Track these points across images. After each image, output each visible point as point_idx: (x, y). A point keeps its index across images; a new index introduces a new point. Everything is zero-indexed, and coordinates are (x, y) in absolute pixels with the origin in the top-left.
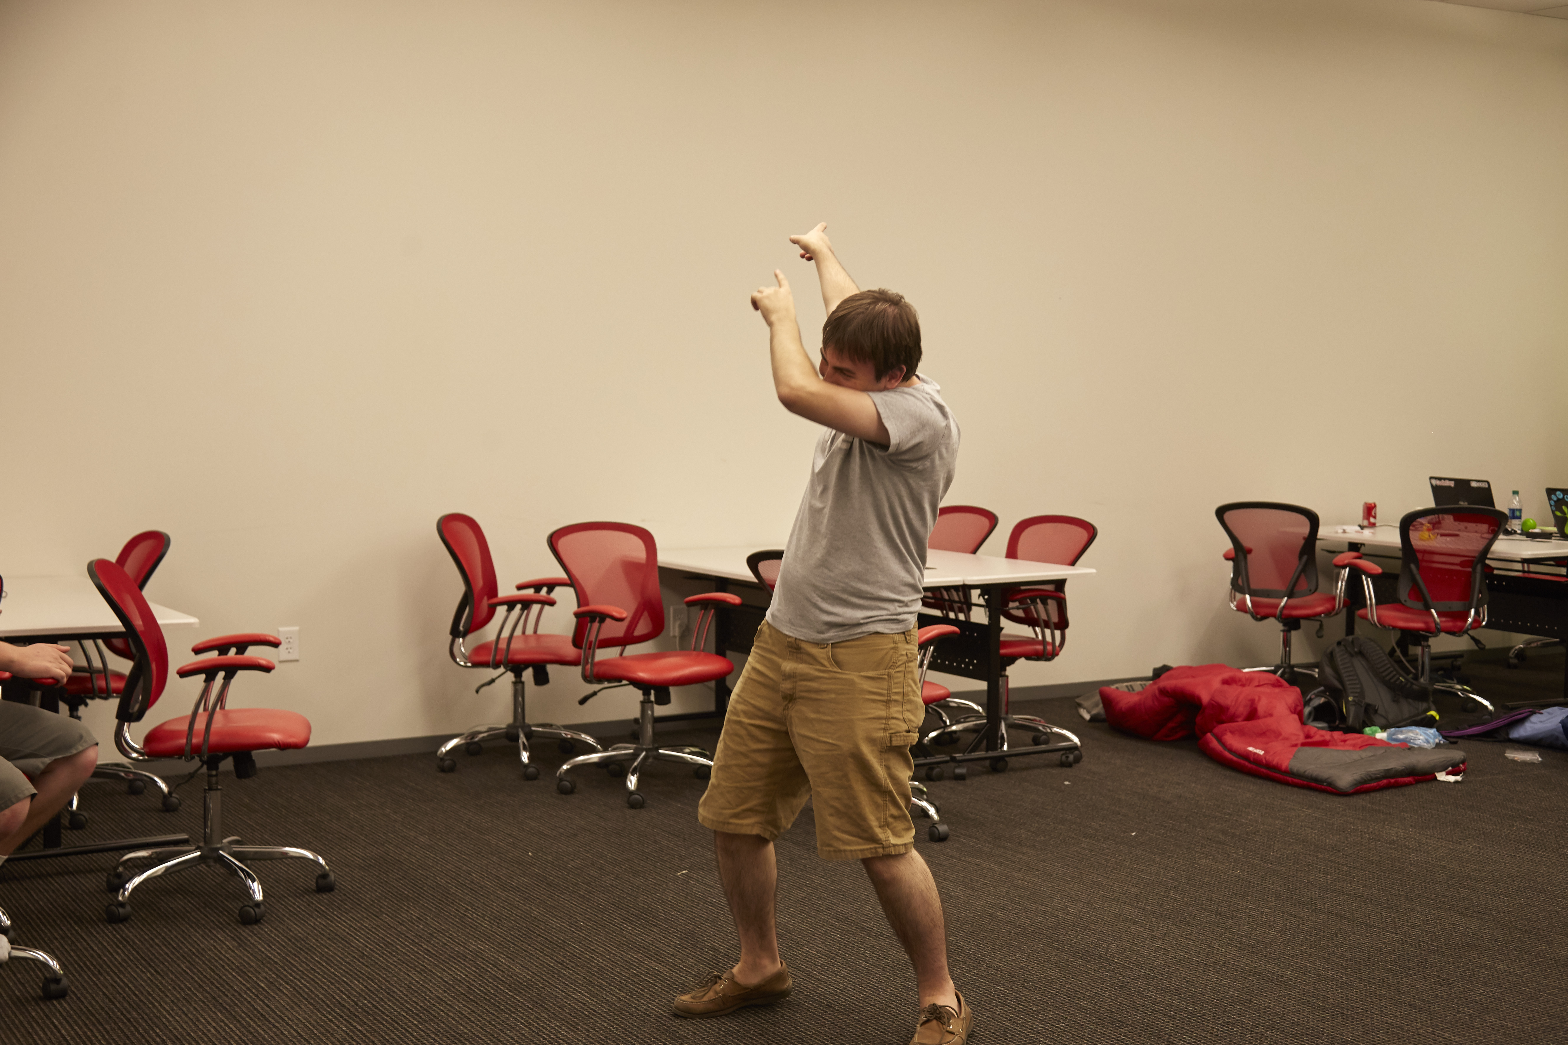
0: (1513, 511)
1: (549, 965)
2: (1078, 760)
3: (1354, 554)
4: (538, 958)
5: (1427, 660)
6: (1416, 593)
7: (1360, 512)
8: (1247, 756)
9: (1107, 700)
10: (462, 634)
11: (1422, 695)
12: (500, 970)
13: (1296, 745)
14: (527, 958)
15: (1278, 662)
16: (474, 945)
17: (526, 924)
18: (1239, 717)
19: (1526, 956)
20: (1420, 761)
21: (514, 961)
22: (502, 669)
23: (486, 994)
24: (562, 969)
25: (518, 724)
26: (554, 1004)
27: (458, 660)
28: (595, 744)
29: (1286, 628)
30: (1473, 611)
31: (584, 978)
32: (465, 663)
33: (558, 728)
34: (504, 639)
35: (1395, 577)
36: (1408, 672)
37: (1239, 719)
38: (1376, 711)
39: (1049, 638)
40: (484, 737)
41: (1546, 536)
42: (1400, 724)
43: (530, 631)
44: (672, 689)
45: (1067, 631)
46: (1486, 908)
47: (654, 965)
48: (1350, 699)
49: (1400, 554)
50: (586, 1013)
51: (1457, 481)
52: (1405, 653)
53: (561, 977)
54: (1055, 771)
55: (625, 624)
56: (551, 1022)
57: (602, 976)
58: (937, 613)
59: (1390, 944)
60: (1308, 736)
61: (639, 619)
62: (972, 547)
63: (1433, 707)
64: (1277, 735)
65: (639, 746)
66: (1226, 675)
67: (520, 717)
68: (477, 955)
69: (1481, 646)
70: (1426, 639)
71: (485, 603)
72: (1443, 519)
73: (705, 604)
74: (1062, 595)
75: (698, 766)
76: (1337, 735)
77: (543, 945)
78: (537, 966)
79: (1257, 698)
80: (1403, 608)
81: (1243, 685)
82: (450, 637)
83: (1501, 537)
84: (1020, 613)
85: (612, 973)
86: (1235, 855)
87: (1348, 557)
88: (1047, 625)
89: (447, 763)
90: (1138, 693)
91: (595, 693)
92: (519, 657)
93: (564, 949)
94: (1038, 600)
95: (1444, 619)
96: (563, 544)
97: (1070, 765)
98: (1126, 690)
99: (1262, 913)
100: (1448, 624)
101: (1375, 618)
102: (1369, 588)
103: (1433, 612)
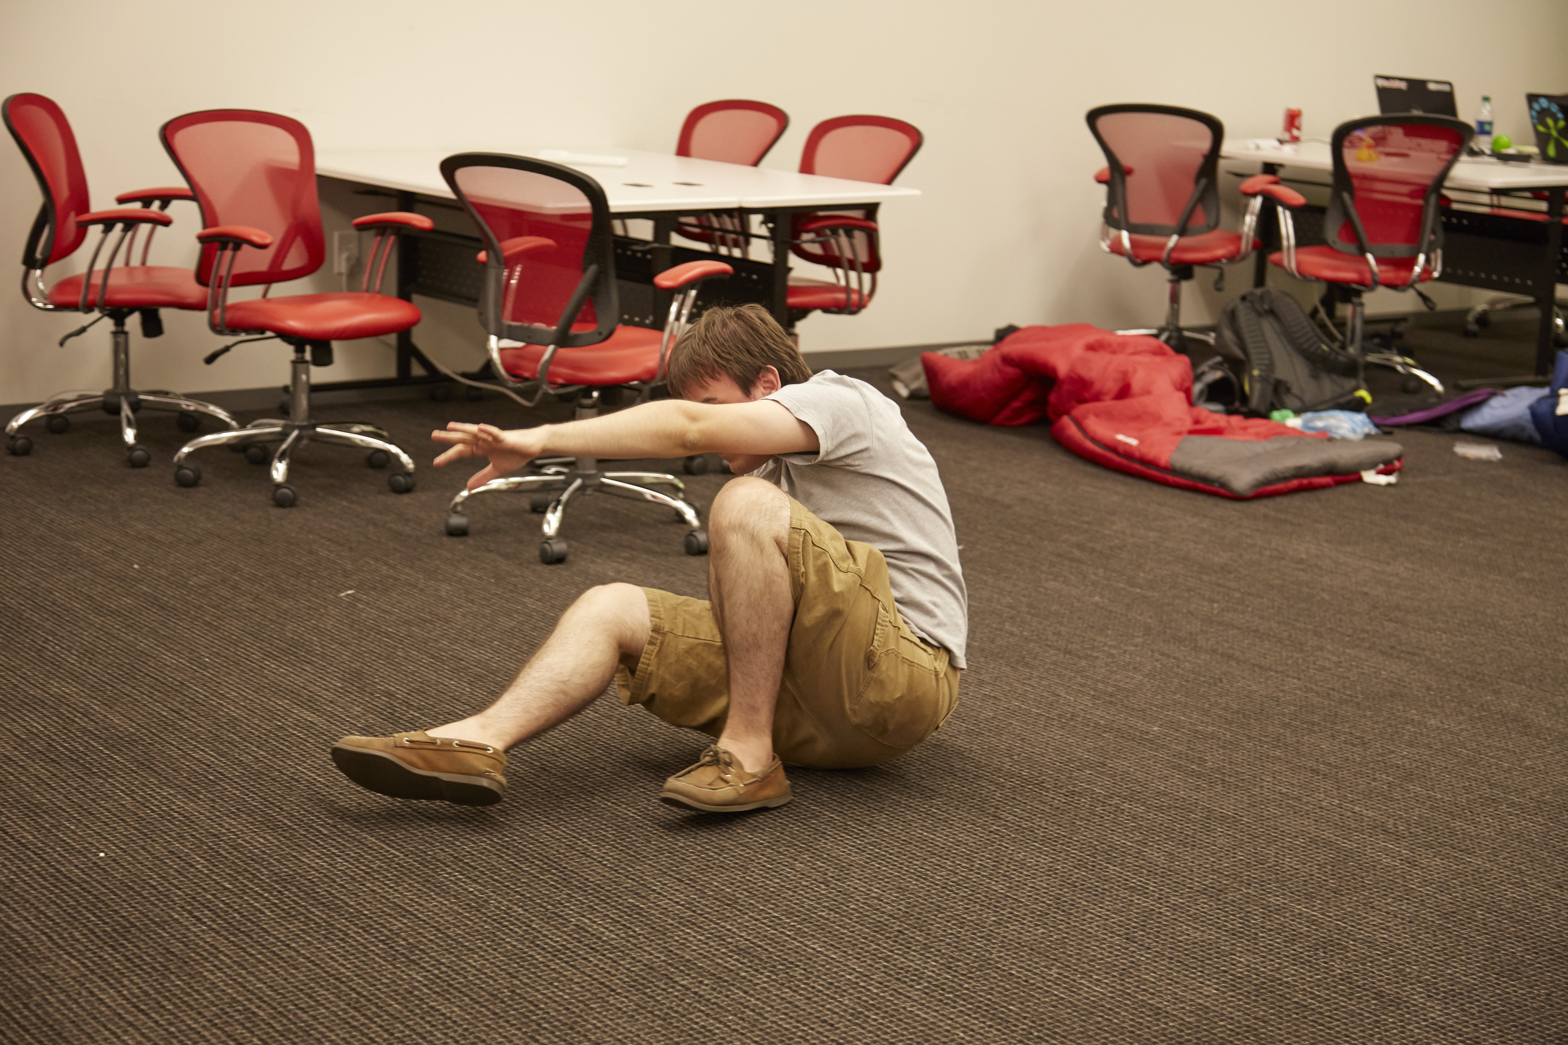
0: (1481, 124)
1: (160, 714)
3: (1269, 178)
4: (145, 705)
5: (1358, 324)
6: (1350, 232)
7: (1280, 121)
8: (1114, 448)
9: (931, 372)
10: (39, 264)
11: (1350, 370)
12: (92, 720)
13: (1179, 433)
14: (130, 705)
15: (1162, 322)
16: (56, 687)
17: (129, 659)
18: (1105, 394)
19: (1465, 709)
20: (1342, 456)
21: (111, 708)
22: (96, 314)
23: (73, 753)
24: (180, 720)
25: (119, 391)
26: (167, 766)
27: (34, 300)
28: (228, 420)
29: (1174, 277)
30: (1422, 258)
31: (210, 732)
32: (45, 304)
33: (177, 396)
34: (99, 271)
35: (1321, 211)
36: (1332, 338)
37: (1107, 398)
38: (1288, 390)
39: (854, 284)
40: (71, 408)
41: (1523, 158)
42: (1319, 408)
43: (135, 261)
44: (335, 345)
45: (880, 275)
46: (1417, 647)
47: (306, 714)
48: (1256, 373)
49: (1329, 180)
50: (211, 777)
51: (1411, 82)
52: (1331, 313)
53: (177, 729)
55: (270, 253)
56: (162, 789)
57: (234, 729)
58: (704, 247)
59: (1290, 693)
60: (1197, 422)
61: (290, 247)
62: (753, 157)
63: (1363, 384)
64: (1156, 419)
65: (289, 422)
66: (1091, 338)
67: (122, 381)
68: (60, 700)
69: (1430, 305)
70: (1358, 294)
71: (72, 220)
72: (1390, 133)
73: (382, 228)
74: (872, 224)
75: (371, 451)
76: (1236, 420)
77: (152, 687)
78: (144, 716)
79: (1130, 369)
80: (1331, 251)
81: (1114, 352)
82: (23, 268)
83: (1464, 158)
84: (816, 249)
85: (248, 725)
86: (1093, 577)
87: (1261, 181)
88: (852, 265)
89: (20, 442)
90: (975, 362)
91: (227, 349)
92: (120, 297)
93: (181, 693)
94: (841, 232)
95: (1383, 268)
96: (181, 139)
98: (956, 356)
99: (1125, 652)
100: (1390, 274)
101: (1293, 265)
102: (1286, 224)
103: (1370, 257)
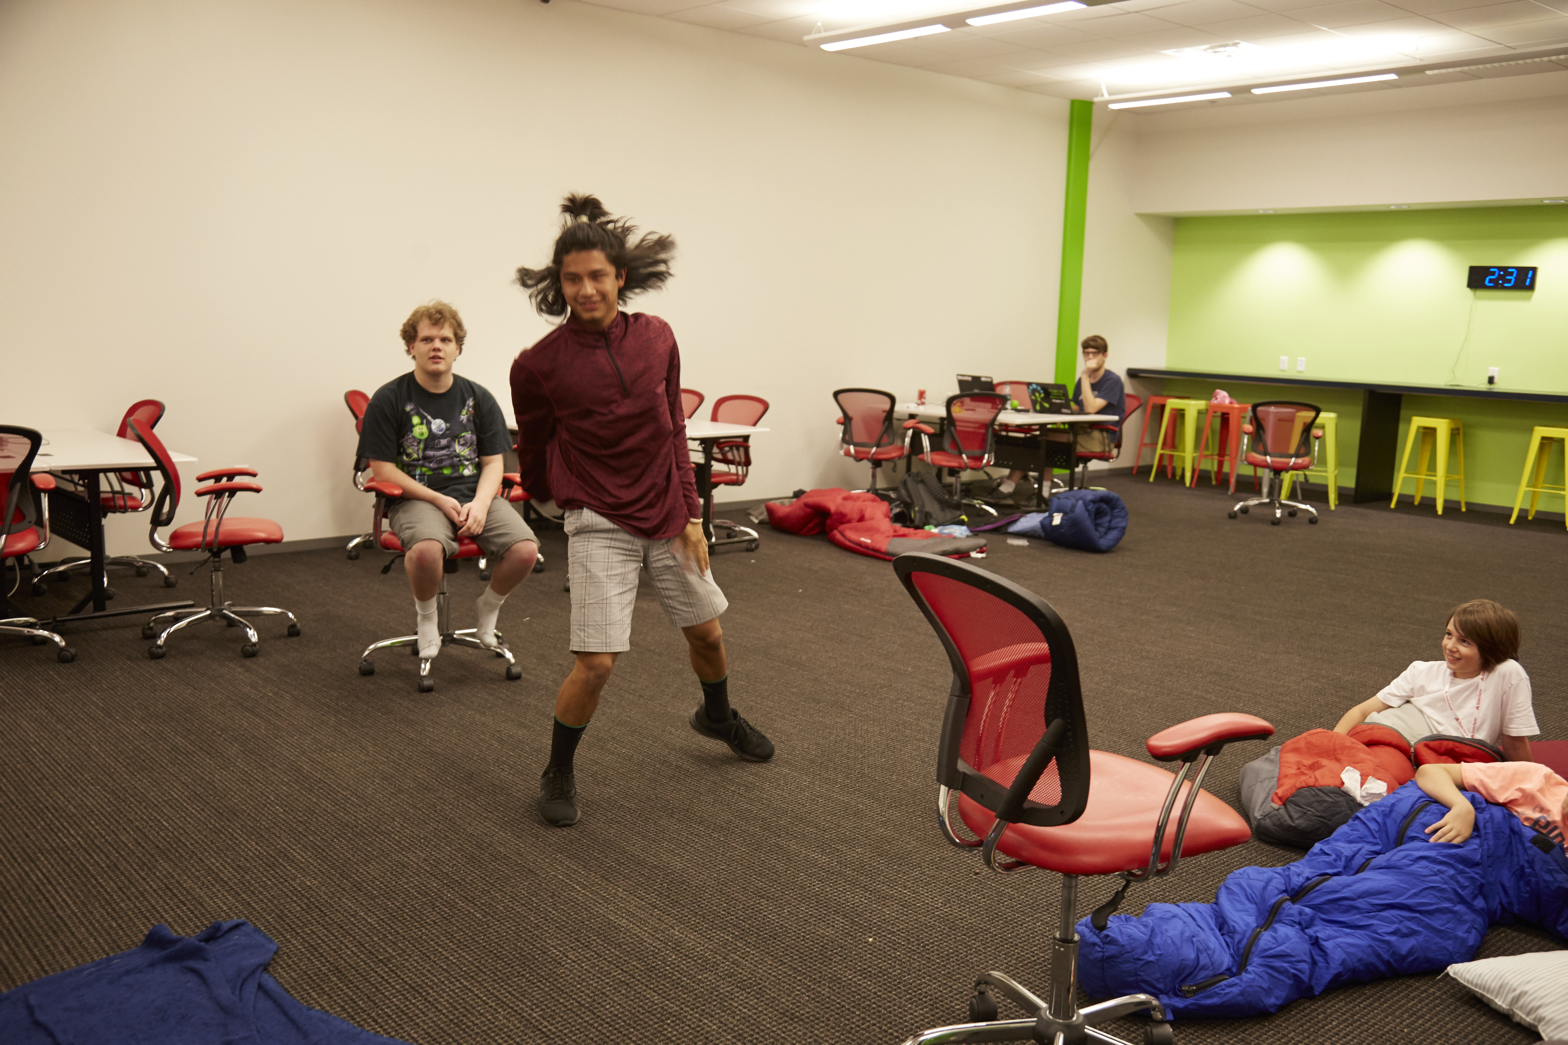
0: (1007, 396)
2: (757, 547)
3: (915, 421)
5: (959, 486)
6: (954, 445)
7: (916, 395)
8: (860, 544)
9: (770, 511)
10: (360, 468)
11: (958, 507)
13: (888, 537)
15: (871, 486)
18: (853, 520)
20: (961, 545)
27: (358, 487)
29: (874, 467)
30: (986, 456)
35: (941, 435)
36: (949, 493)
37: (854, 522)
38: (931, 516)
39: (740, 472)
41: (1027, 411)
42: (945, 524)
45: (750, 468)
48: (917, 509)
49: (945, 421)
51: (972, 377)
54: (745, 554)
60: (895, 531)
63: (964, 514)
64: (877, 530)
66: (844, 494)
70: (958, 472)
72: (967, 401)
74: (747, 445)
76: (911, 531)
79: (863, 509)
80: (946, 454)
81: (855, 500)
82: (353, 472)
83: (1002, 411)
84: (722, 457)
86: (864, 603)
87: (911, 423)
88: (739, 464)
89: (354, 553)
90: (788, 506)
94: (731, 448)
95: (969, 461)
97: (752, 550)
98: (779, 504)
99: (887, 635)
100: (972, 463)
101: (929, 460)
102: (926, 441)
103: (964, 456)
